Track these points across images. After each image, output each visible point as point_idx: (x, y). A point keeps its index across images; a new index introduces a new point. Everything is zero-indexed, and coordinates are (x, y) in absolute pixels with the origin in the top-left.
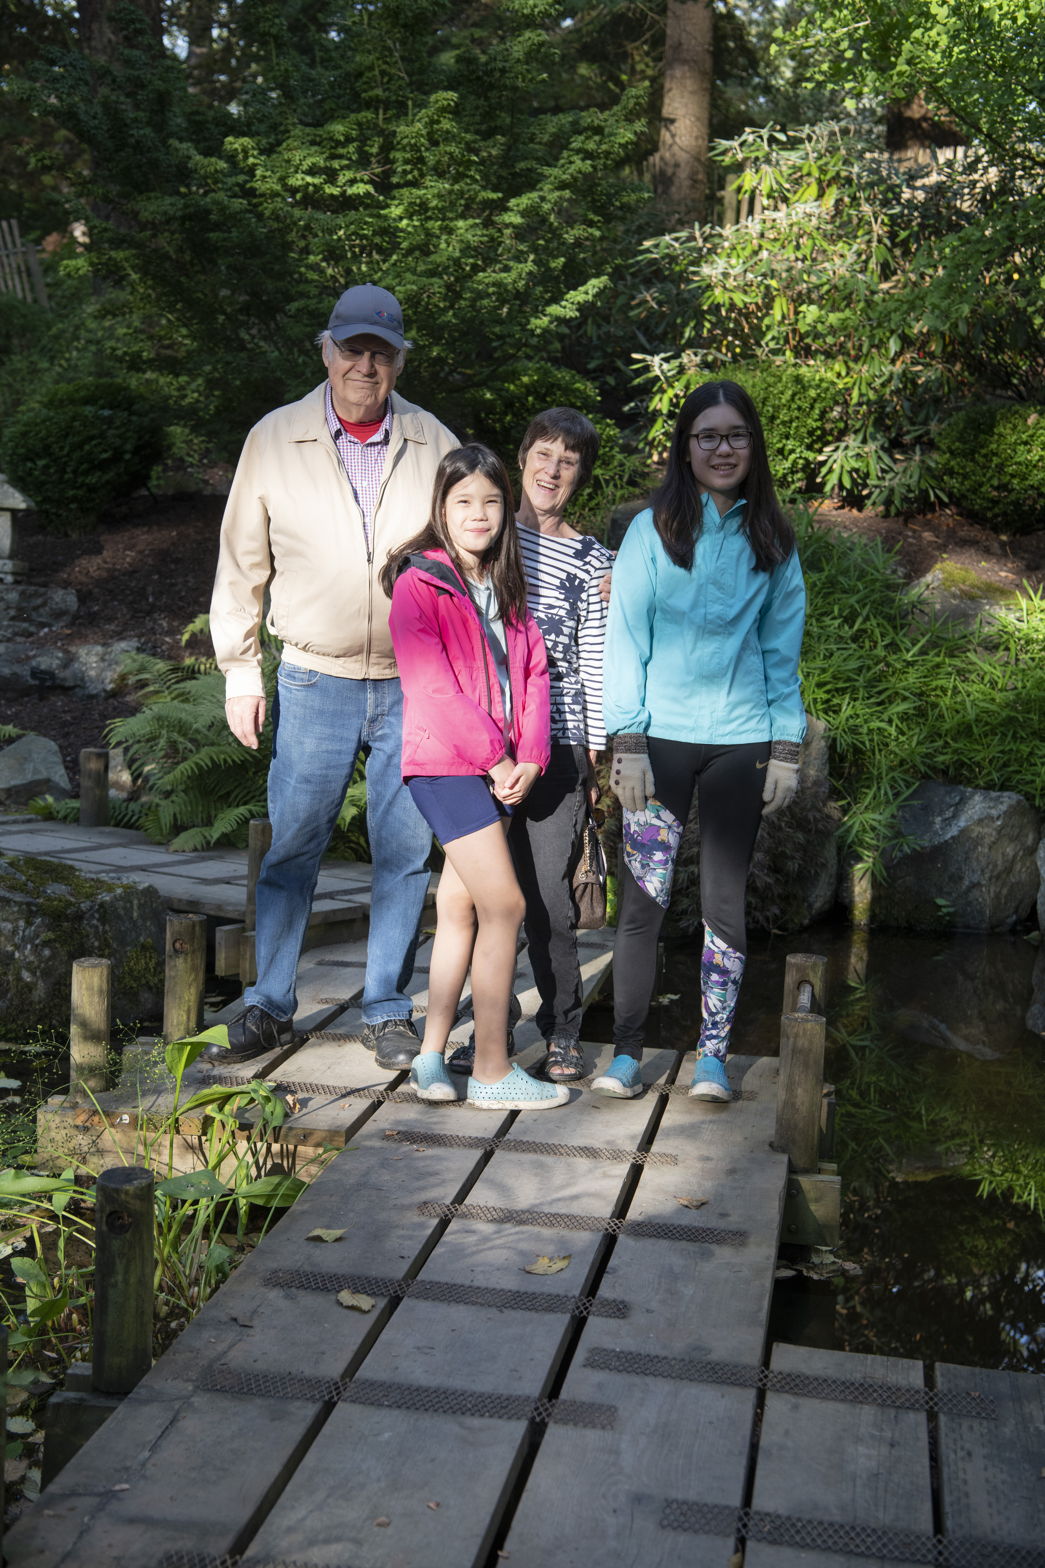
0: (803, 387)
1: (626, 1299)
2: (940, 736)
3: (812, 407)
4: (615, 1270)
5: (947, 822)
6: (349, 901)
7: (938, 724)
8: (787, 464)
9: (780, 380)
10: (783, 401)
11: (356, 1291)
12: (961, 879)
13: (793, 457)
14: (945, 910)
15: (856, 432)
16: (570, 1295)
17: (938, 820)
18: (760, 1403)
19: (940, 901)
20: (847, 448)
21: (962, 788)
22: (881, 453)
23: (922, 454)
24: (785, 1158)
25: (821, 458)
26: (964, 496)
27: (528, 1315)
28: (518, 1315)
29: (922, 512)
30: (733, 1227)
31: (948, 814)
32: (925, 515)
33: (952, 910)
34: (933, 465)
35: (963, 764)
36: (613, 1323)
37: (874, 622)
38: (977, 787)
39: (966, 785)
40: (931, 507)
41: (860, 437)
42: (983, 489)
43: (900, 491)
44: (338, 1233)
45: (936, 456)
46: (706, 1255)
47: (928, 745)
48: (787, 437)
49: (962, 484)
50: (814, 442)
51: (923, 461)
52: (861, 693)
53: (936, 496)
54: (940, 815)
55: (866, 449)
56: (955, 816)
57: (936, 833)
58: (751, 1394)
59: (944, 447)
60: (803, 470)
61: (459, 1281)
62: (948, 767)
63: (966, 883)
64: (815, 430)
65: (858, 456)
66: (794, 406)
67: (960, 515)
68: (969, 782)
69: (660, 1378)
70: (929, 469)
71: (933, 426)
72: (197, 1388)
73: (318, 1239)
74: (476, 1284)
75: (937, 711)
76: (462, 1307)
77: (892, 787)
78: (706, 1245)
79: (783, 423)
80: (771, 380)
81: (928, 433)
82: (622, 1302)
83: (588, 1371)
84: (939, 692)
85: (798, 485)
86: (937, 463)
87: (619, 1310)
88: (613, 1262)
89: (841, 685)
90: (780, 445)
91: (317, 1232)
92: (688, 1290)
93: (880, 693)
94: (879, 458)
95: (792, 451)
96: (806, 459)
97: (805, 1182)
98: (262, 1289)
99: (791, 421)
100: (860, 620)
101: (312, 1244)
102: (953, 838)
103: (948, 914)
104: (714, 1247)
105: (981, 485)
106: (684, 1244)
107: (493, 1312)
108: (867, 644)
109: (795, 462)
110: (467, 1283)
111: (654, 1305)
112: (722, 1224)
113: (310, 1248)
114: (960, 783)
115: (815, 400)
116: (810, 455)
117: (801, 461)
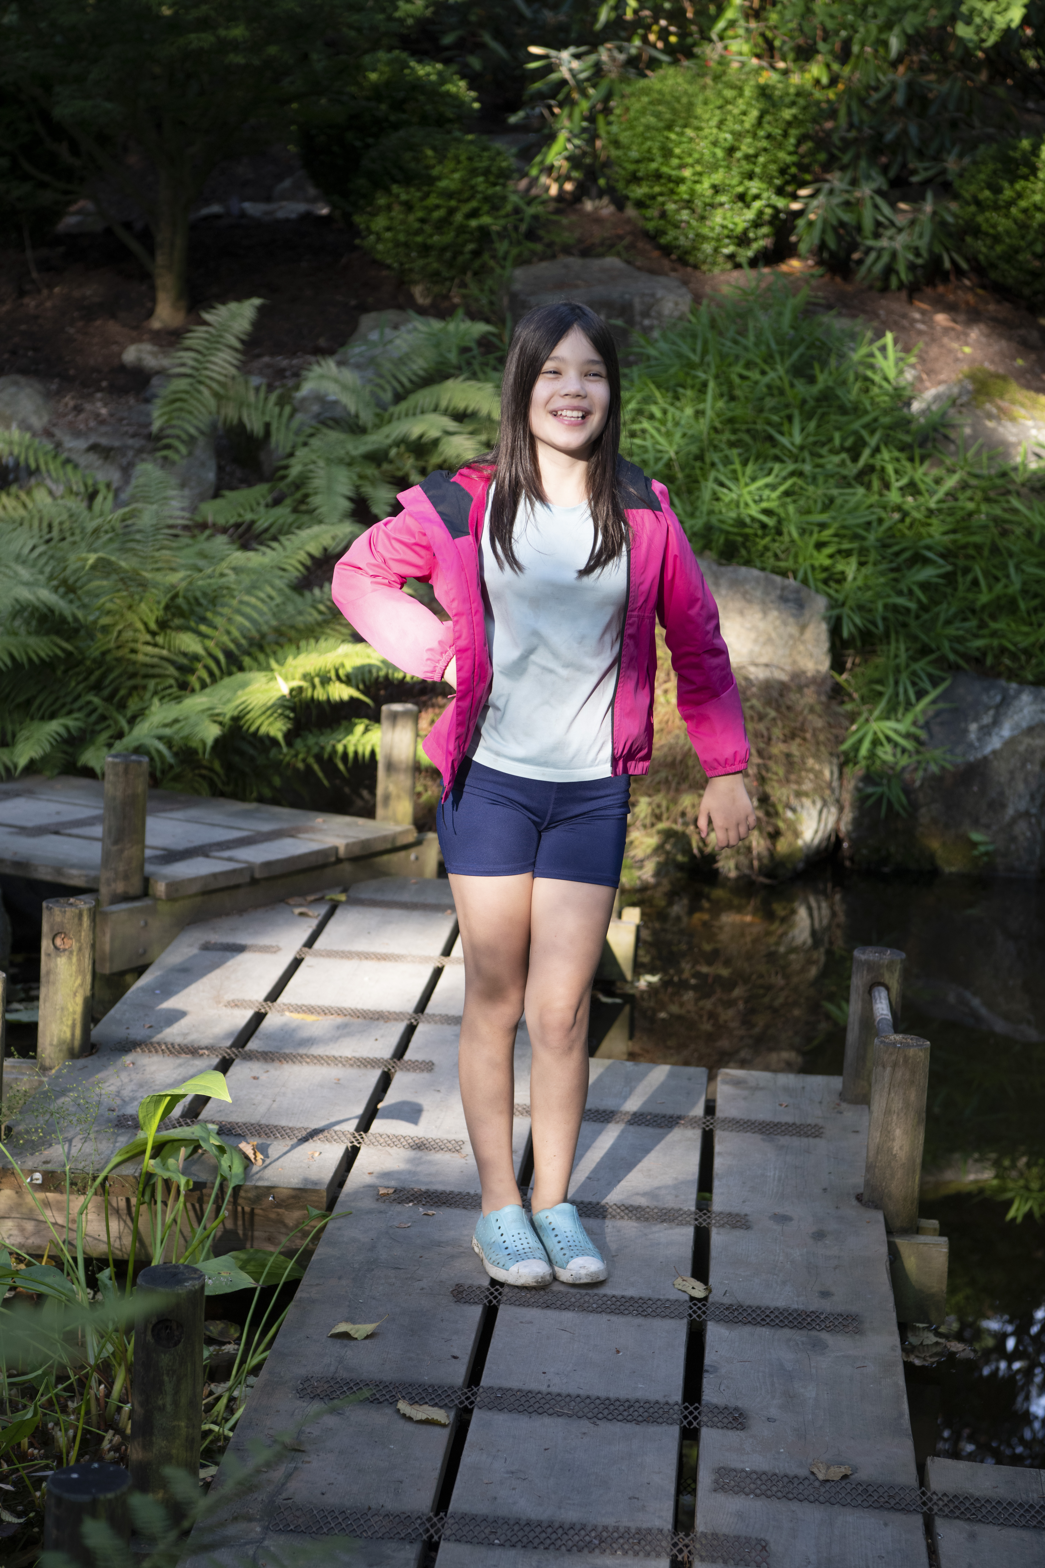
0: (774, 105)
1: (739, 1404)
2: (973, 611)
3: (785, 135)
4: (715, 1369)
5: (986, 731)
6: (230, 859)
7: (970, 596)
8: (750, 215)
9: (741, 95)
10: (747, 126)
11: (413, 1402)
12: (1003, 806)
13: (757, 204)
14: (982, 849)
15: (843, 168)
16: (671, 1401)
17: (973, 727)
18: (929, 1530)
19: (976, 836)
20: (831, 192)
21: (1003, 682)
22: (879, 201)
23: (935, 203)
24: (879, 1216)
25: (796, 206)
26: (993, 266)
27: (629, 1427)
28: (617, 1428)
29: (931, 282)
30: (840, 1309)
31: (987, 719)
32: (934, 286)
33: (991, 848)
34: (950, 219)
35: (1003, 650)
36: (733, 1437)
37: (886, 455)
38: (1023, 682)
39: (1009, 679)
40: (945, 277)
41: (849, 175)
42: (1021, 257)
43: (905, 257)
44: (369, 1328)
45: (954, 206)
46: (818, 1346)
47: (958, 624)
48: (750, 176)
49: (991, 248)
50: (787, 183)
51: (935, 213)
52: (873, 556)
53: (953, 261)
54: (976, 719)
55: (858, 194)
56: (996, 723)
57: (971, 746)
58: (917, 1521)
59: (967, 196)
60: (771, 223)
61: (533, 1386)
62: (985, 654)
63: (1010, 811)
64: (788, 167)
65: (847, 204)
66: (761, 133)
67: (983, 287)
68: (1012, 675)
69: (806, 1503)
70: (943, 224)
71: (951, 164)
72: (266, 1528)
73: (345, 1336)
74: (555, 1390)
75: (969, 577)
76: (547, 1420)
77: (914, 684)
78: (814, 1333)
79: (747, 157)
80: (729, 93)
81: (944, 172)
82: (736, 1409)
83: (721, 1497)
84: (971, 551)
85: (762, 243)
86: (955, 216)
87: (735, 1419)
88: (710, 1358)
89: (846, 546)
90: (740, 189)
91: (342, 1328)
92: (809, 1392)
93: (897, 554)
94: (876, 207)
95: (757, 197)
96: (774, 207)
97: (905, 1245)
98: (299, 1403)
99: (756, 156)
100: (866, 452)
101: (339, 1341)
102: (994, 752)
103: (987, 854)
104: (824, 1335)
105: (1017, 250)
106: (787, 1332)
107: (585, 1425)
108: (876, 484)
109: (760, 213)
110: (544, 1389)
111: (773, 1412)
112: (827, 1306)
113: (337, 1348)
114: (999, 675)
115: (789, 124)
116: (780, 203)
117: (768, 211)
